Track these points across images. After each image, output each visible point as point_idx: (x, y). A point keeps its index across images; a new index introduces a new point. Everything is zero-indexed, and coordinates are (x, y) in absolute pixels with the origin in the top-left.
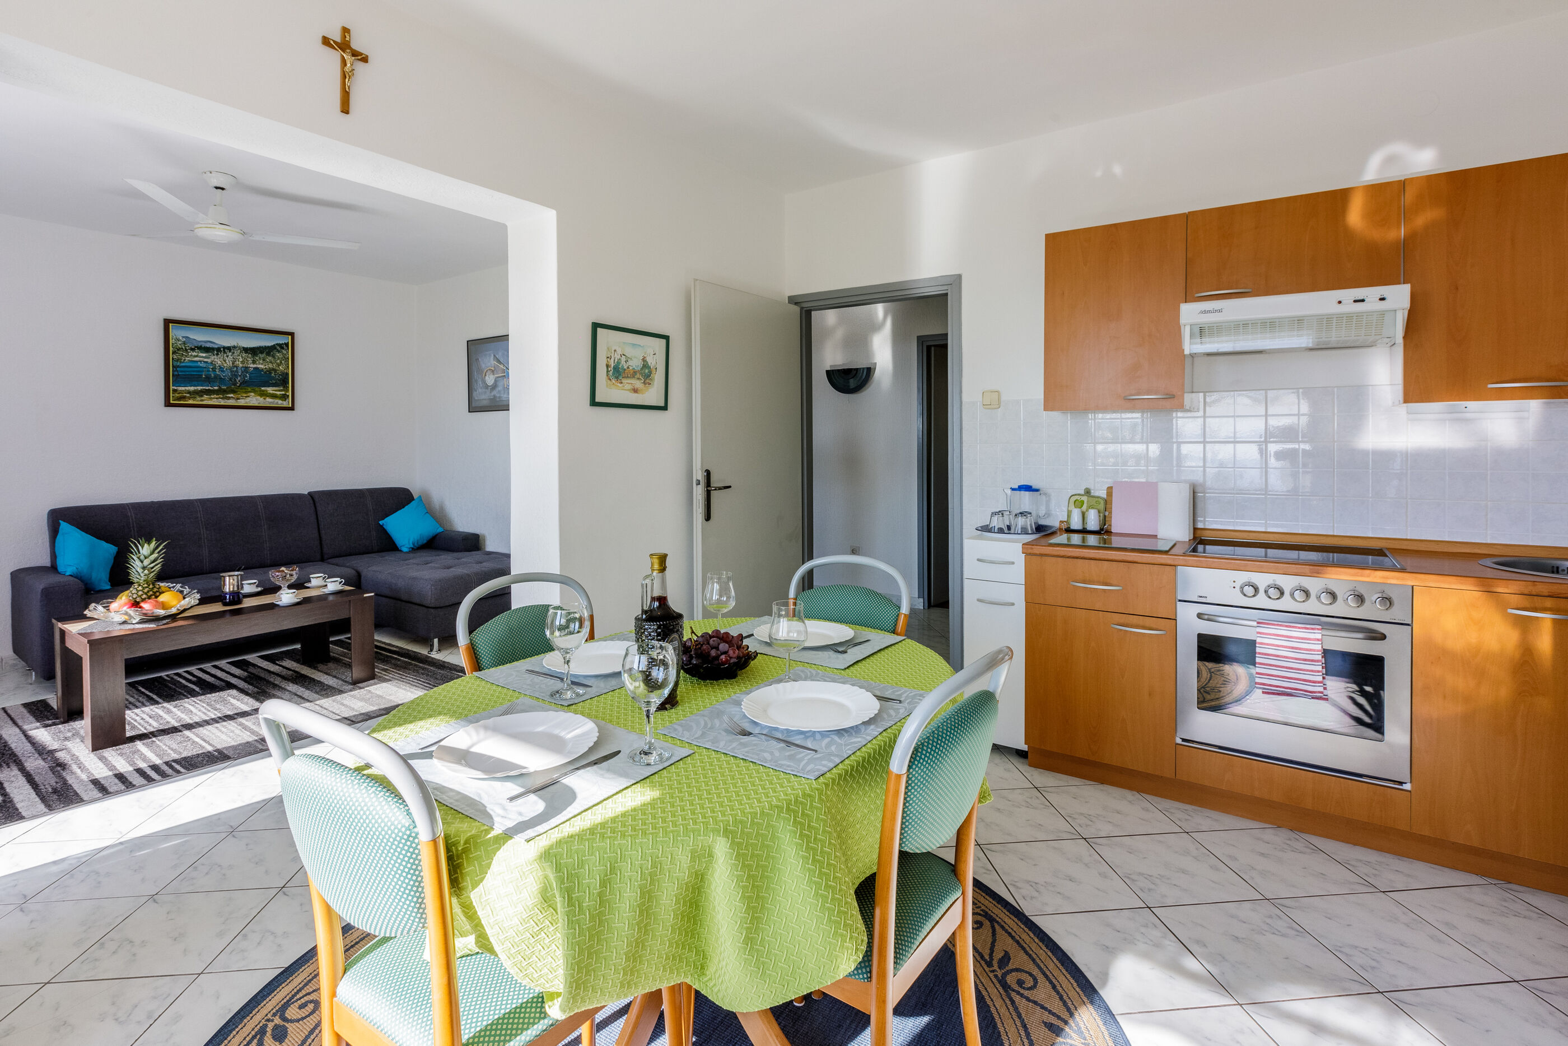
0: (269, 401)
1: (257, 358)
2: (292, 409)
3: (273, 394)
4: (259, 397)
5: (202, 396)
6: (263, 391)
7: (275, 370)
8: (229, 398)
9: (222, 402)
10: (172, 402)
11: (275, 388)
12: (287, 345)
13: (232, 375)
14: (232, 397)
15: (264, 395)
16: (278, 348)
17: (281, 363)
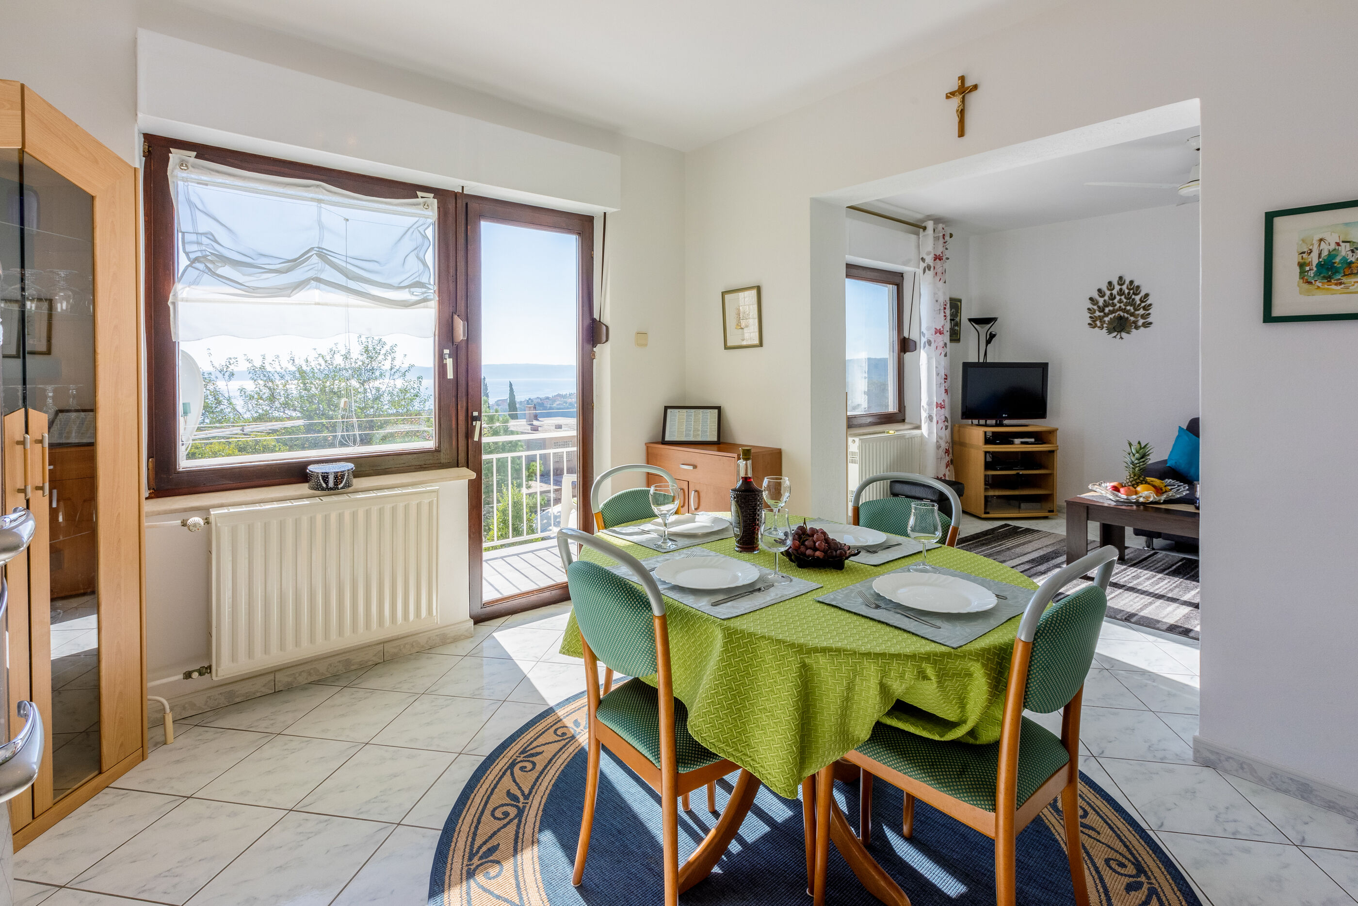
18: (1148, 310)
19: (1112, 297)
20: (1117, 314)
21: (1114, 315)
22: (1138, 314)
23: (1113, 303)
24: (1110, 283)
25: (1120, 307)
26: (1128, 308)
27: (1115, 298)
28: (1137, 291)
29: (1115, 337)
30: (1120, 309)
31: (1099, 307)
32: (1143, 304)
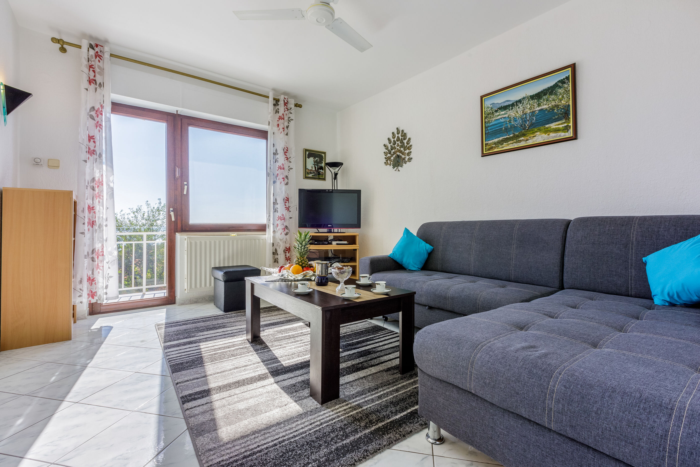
1: (541, 101)
2: (574, 138)
3: (556, 128)
4: (544, 135)
5: (502, 144)
6: (547, 128)
7: (557, 106)
8: (520, 141)
9: (516, 145)
10: (485, 153)
11: (557, 123)
12: (567, 78)
13: (522, 122)
14: (523, 140)
15: (548, 131)
16: (560, 84)
17: (563, 97)
18: (410, 149)
19: (394, 143)
21: (395, 155)
22: (406, 153)
23: (395, 147)
24: (393, 133)
26: (401, 149)
27: (396, 143)
28: (405, 136)
29: (396, 170)
30: (398, 150)
31: (389, 150)
32: (408, 146)
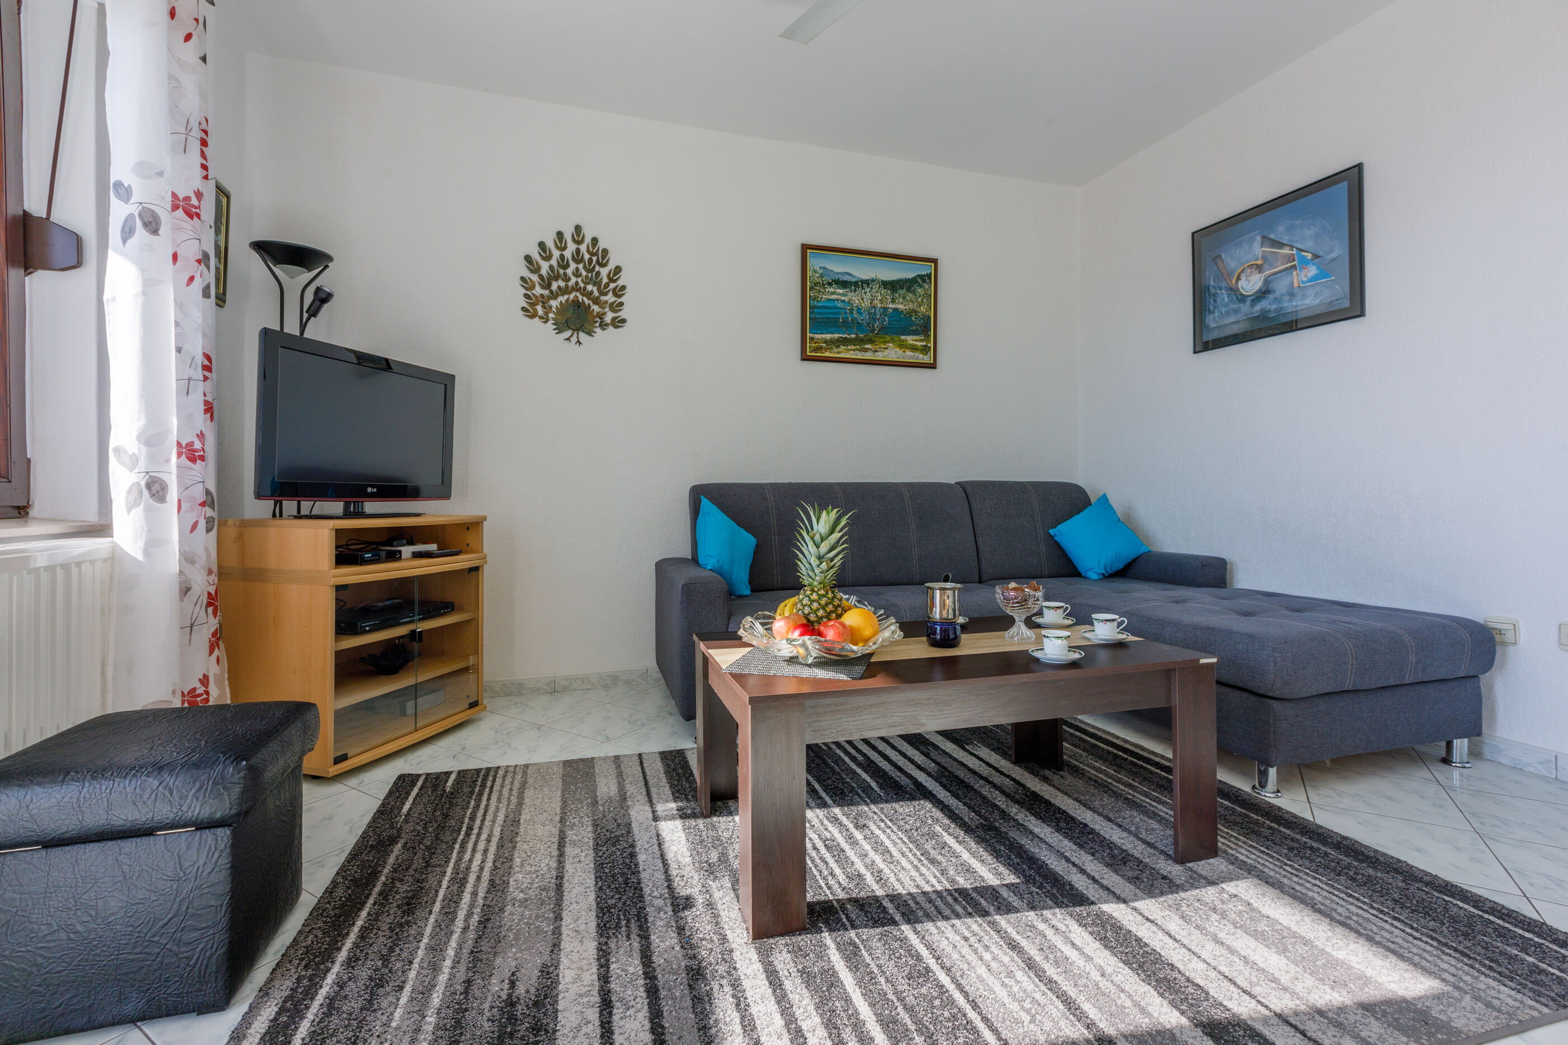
0: (909, 356)
1: (897, 295)
2: (933, 366)
3: (913, 345)
4: (898, 350)
5: (838, 347)
6: (903, 341)
7: (915, 312)
8: (866, 350)
9: (859, 355)
10: (808, 354)
11: (915, 337)
12: (929, 276)
13: (869, 318)
14: (870, 349)
15: (903, 346)
16: (919, 281)
17: (922, 301)
18: (620, 296)
19: (564, 264)
20: (572, 297)
21: (566, 297)
22: (606, 302)
23: (565, 274)
24: (560, 235)
25: (577, 283)
26: (590, 287)
27: (568, 266)
28: (604, 257)
29: (568, 339)
30: (576, 288)
31: (541, 277)
32: (612, 285)
